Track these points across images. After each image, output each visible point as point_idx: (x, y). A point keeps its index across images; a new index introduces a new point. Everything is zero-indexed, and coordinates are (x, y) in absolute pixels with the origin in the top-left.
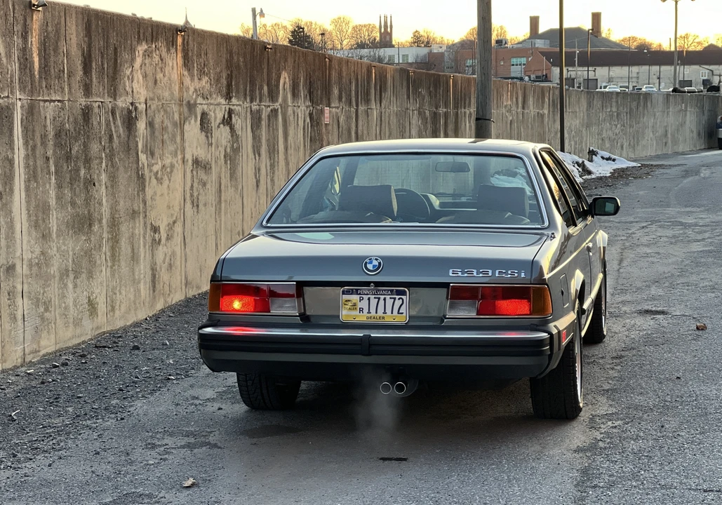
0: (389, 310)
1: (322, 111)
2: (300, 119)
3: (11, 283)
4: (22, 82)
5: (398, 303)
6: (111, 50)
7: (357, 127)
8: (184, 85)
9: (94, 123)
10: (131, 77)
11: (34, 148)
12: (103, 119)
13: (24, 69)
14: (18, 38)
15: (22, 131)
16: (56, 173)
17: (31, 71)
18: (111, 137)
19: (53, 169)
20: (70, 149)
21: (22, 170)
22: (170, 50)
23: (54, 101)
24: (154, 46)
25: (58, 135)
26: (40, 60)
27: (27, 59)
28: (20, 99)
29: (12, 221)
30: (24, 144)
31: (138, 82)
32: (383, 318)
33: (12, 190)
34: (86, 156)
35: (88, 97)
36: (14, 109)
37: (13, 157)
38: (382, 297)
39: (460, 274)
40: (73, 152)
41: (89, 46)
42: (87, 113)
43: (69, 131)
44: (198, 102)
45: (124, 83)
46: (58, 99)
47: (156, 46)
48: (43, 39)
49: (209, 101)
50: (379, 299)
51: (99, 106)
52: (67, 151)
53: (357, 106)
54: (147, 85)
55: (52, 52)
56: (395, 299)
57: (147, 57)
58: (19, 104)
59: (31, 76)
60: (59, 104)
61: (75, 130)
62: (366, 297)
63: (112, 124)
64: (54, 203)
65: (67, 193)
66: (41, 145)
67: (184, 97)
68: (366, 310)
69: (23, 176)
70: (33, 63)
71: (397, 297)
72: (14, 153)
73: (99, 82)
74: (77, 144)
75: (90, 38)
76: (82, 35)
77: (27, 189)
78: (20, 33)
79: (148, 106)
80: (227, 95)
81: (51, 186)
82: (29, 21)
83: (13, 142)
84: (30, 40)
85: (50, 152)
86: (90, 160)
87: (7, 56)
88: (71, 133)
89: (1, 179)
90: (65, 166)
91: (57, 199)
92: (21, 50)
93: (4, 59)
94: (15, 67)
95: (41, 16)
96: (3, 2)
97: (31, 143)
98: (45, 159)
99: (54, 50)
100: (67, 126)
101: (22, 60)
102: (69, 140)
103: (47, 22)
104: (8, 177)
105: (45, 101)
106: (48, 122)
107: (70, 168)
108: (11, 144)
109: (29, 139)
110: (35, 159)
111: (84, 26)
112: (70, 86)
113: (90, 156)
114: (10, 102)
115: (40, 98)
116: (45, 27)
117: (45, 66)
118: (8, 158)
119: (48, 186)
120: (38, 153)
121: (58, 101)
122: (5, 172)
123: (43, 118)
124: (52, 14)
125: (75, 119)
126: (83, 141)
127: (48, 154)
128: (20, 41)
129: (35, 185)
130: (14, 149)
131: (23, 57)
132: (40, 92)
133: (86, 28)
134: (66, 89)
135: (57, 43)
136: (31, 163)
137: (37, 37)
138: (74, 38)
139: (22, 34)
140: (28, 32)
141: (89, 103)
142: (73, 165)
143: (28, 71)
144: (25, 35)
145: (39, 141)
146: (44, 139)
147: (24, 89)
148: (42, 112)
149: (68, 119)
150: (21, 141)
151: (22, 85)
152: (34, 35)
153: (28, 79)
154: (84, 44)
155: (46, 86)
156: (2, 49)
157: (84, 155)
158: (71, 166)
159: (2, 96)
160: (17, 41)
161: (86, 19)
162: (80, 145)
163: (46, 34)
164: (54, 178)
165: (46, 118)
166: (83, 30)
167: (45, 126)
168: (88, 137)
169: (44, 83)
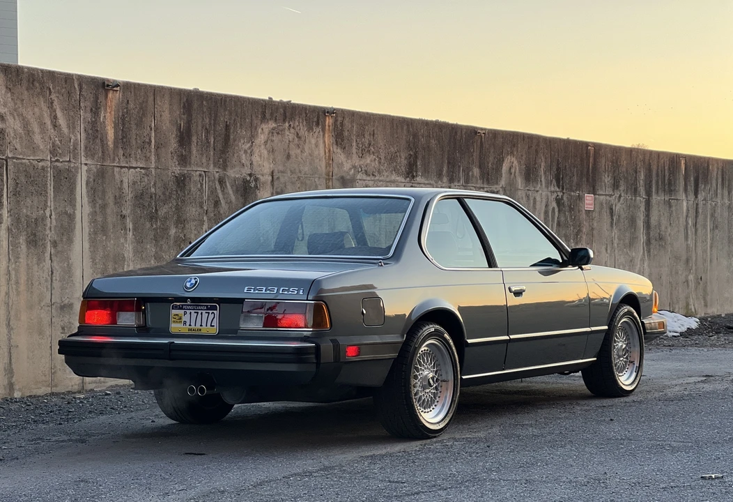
0: (204, 324)
1: (580, 198)
2: (538, 203)
3: (66, 320)
4: (90, 150)
5: (211, 316)
6: (221, 128)
7: (648, 216)
8: (335, 161)
9: (192, 189)
10: (249, 151)
11: (104, 207)
12: (206, 187)
13: (93, 140)
14: (85, 112)
15: (88, 192)
16: (135, 229)
17: (102, 141)
18: (217, 203)
19: (130, 226)
20: (156, 210)
21: (86, 224)
22: (312, 130)
23: (136, 168)
24: (287, 124)
25: (139, 197)
26: (116, 133)
27: (97, 131)
28: (86, 164)
29: (69, 266)
30: (89, 202)
31: (261, 156)
32: (200, 330)
33: (70, 241)
34: (179, 217)
35: (185, 166)
36: (77, 172)
37: (74, 212)
38: (200, 312)
39: (252, 291)
40: (159, 213)
41: (189, 123)
42: (181, 181)
43: (155, 194)
44: (359, 177)
45: (239, 157)
46: (141, 166)
47: (290, 125)
48: (121, 114)
49: (377, 178)
50: (198, 313)
51: (200, 175)
52: (151, 211)
53: (649, 194)
54: (274, 160)
55: (134, 127)
56: (209, 313)
57: (275, 134)
58: (85, 168)
59: (103, 146)
60: (142, 170)
61: (164, 194)
62: (188, 312)
63: (219, 191)
64: (131, 255)
65: (150, 248)
66: (115, 204)
67: (335, 172)
68: (188, 324)
69: (86, 230)
70: (107, 134)
71: (211, 312)
72: (75, 210)
73: (202, 154)
74: (166, 206)
75: (190, 115)
76: (178, 113)
77: (93, 241)
78: (88, 109)
79: (275, 177)
80: (408, 174)
81: (126, 241)
82: (101, 99)
83: (75, 199)
84: (102, 115)
85: (127, 211)
86: (184, 221)
87: (69, 127)
88: (158, 197)
89: (55, 229)
90: (148, 225)
91: (136, 252)
92: (89, 122)
93: (65, 130)
94: (80, 137)
95: (118, 95)
96: (66, 81)
97: (100, 202)
98: (119, 216)
99: (136, 124)
100: (153, 190)
101: (90, 132)
102: (155, 202)
103: (128, 101)
104: (66, 229)
105: (122, 167)
106: (125, 185)
107: (155, 226)
108: (72, 201)
109: (97, 198)
110: (105, 215)
111: (182, 105)
112: (158, 156)
113: (185, 217)
114: (72, 166)
115: (115, 164)
116: (124, 105)
117: (123, 137)
118: (66, 213)
119: (122, 240)
120: (109, 211)
121: (141, 168)
122: (62, 224)
123: (119, 182)
124: (135, 95)
125: (164, 185)
126: (175, 204)
127: (124, 212)
128: (89, 115)
129: (104, 238)
130: (75, 206)
131: (92, 129)
132: (114, 160)
133: (184, 107)
134: (153, 159)
135: (142, 118)
136: (99, 219)
137: (113, 113)
138: (166, 115)
139: (91, 109)
140: (100, 108)
141: (186, 172)
142: (159, 224)
143: (98, 141)
144: (95, 111)
145: (111, 201)
146: (119, 200)
147: (93, 156)
148: (117, 176)
149: (155, 184)
150: (85, 199)
151: (90, 152)
152: (108, 110)
153: (98, 147)
154: (180, 121)
155: (124, 155)
156: (62, 121)
157: (175, 216)
158: (156, 225)
159: (61, 160)
160: (85, 115)
161: (185, 100)
162: (171, 208)
163: (125, 110)
164: (131, 233)
165: (122, 181)
166: (180, 109)
167: (121, 189)
168: (183, 201)
169: (121, 152)
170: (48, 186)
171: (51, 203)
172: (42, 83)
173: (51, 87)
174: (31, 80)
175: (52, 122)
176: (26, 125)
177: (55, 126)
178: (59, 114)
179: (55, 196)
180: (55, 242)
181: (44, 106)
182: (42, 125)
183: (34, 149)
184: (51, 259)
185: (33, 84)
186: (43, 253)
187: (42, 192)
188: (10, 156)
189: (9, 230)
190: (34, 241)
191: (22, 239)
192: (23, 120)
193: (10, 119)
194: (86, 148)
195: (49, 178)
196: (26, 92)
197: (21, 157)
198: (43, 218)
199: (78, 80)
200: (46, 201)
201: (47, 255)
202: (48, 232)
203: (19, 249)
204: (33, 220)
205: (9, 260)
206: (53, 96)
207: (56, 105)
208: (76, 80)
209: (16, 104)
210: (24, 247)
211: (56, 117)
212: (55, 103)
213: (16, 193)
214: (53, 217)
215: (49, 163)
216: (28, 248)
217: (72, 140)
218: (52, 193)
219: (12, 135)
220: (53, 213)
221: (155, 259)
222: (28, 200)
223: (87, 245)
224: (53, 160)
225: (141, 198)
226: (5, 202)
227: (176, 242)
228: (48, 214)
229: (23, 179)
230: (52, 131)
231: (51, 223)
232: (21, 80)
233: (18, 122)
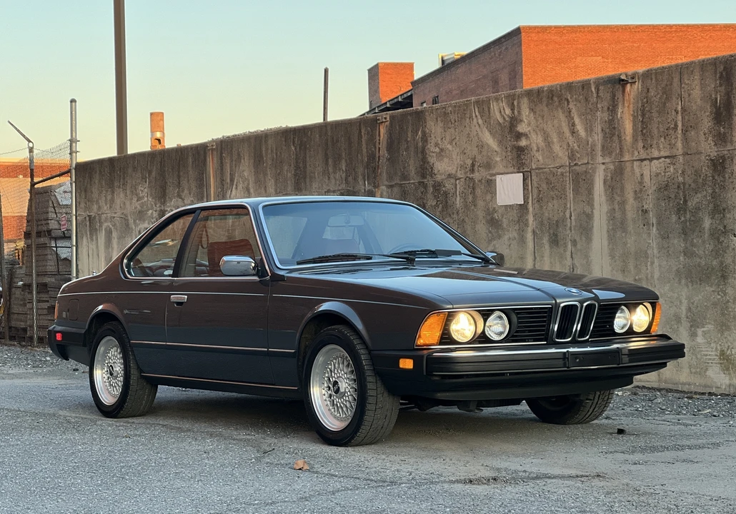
4: (607, 148)
11: (622, 203)
13: (611, 138)
14: (602, 112)
15: (606, 190)
16: (659, 224)
17: (619, 137)
19: (652, 218)
20: (685, 201)
21: (604, 222)
23: (657, 158)
25: (664, 189)
26: (634, 125)
27: (614, 128)
28: (603, 164)
29: (589, 264)
30: (607, 200)
33: (589, 239)
34: (716, 206)
35: (725, 146)
36: (595, 173)
37: (592, 212)
40: (689, 204)
41: (728, 94)
42: (719, 164)
43: (684, 184)
46: (665, 155)
48: (640, 105)
52: (679, 204)
55: (655, 115)
58: (602, 167)
59: (621, 142)
60: (667, 160)
61: (695, 181)
65: (677, 243)
66: (635, 199)
69: (605, 228)
70: (624, 130)
72: (592, 209)
74: (699, 195)
75: (729, 85)
76: (712, 86)
77: (611, 238)
78: (606, 108)
81: (650, 236)
82: (619, 95)
83: (593, 199)
84: (620, 110)
85: (649, 204)
86: (724, 210)
87: (586, 130)
88: (687, 186)
89: (575, 229)
90: (674, 218)
91: (661, 248)
92: (606, 122)
93: (582, 133)
94: (598, 138)
95: (638, 86)
96: (583, 88)
97: (618, 198)
98: (640, 212)
99: (659, 112)
100: (681, 179)
101: (608, 130)
102: (684, 192)
103: (648, 89)
104: (585, 229)
105: (642, 160)
106: (647, 179)
107: (683, 219)
108: (590, 203)
109: (615, 196)
110: (624, 212)
111: (718, 75)
112: (686, 140)
113: (724, 206)
114: (590, 167)
115: (635, 158)
116: (644, 95)
117: (643, 128)
118: (584, 212)
119: (645, 236)
120: (628, 207)
121: (665, 157)
122: (581, 225)
123: (638, 175)
124: (657, 80)
125: (696, 171)
126: (710, 191)
127: (646, 207)
128: (606, 116)
129: (623, 235)
130: (593, 205)
131: (609, 128)
132: (633, 154)
133: (721, 77)
134: (680, 144)
135: (665, 103)
136: (618, 215)
137: (631, 106)
138: (697, 93)
139: (608, 108)
140: (617, 105)
141: (726, 152)
142: (688, 216)
143: (615, 138)
144: (613, 109)
145: (630, 196)
146: (638, 195)
147: (610, 153)
148: (637, 171)
149: (683, 172)
150: (603, 198)
151: (606, 150)
152: (626, 105)
153: (616, 145)
154: (716, 95)
155: (644, 147)
156: (580, 127)
157: (711, 205)
158: (685, 217)
159: (580, 164)
160: (601, 116)
161: (722, 67)
162: (705, 196)
163: (645, 100)
164: (655, 229)
165: (642, 175)
166: (716, 80)
167: (641, 183)
168: (723, 187)
169: (640, 144)
170: (568, 189)
171: (571, 205)
172: (560, 97)
173: (569, 98)
174: (550, 96)
175: (570, 130)
176: (546, 138)
177: (573, 132)
178: (577, 120)
179: (574, 198)
180: (575, 240)
181: (562, 116)
182: (560, 134)
183: (554, 158)
184: (572, 257)
185: (552, 99)
186: (565, 251)
187: (562, 196)
188: (534, 167)
189: (534, 232)
190: (555, 241)
191: (545, 240)
192: (544, 133)
193: (533, 136)
194: (603, 147)
195: (568, 182)
196: (546, 109)
197: (543, 166)
198: (564, 219)
199: (595, 83)
200: (566, 204)
201: (568, 253)
202: (569, 232)
203: (543, 249)
204: (555, 222)
205: (535, 258)
206: (571, 106)
207: (575, 114)
208: (592, 84)
209: (537, 121)
210: (547, 246)
211: (574, 125)
212: (573, 111)
213: (539, 200)
214: (573, 218)
215: (568, 169)
216: (551, 247)
217: (590, 143)
218: (572, 195)
219: (535, 148)
220: (573, 214)
221: (685, 255)
222: (550, 204)
223: (605, 243)
224: (571, 164)
225: (666, 190)
226: (531, 209)
227: (712, 235)
228: (568, 216)
229: (544, 186)
230: (571, 138)
231: (571, 224)
232: (541, 99)
233: (540, 136)
